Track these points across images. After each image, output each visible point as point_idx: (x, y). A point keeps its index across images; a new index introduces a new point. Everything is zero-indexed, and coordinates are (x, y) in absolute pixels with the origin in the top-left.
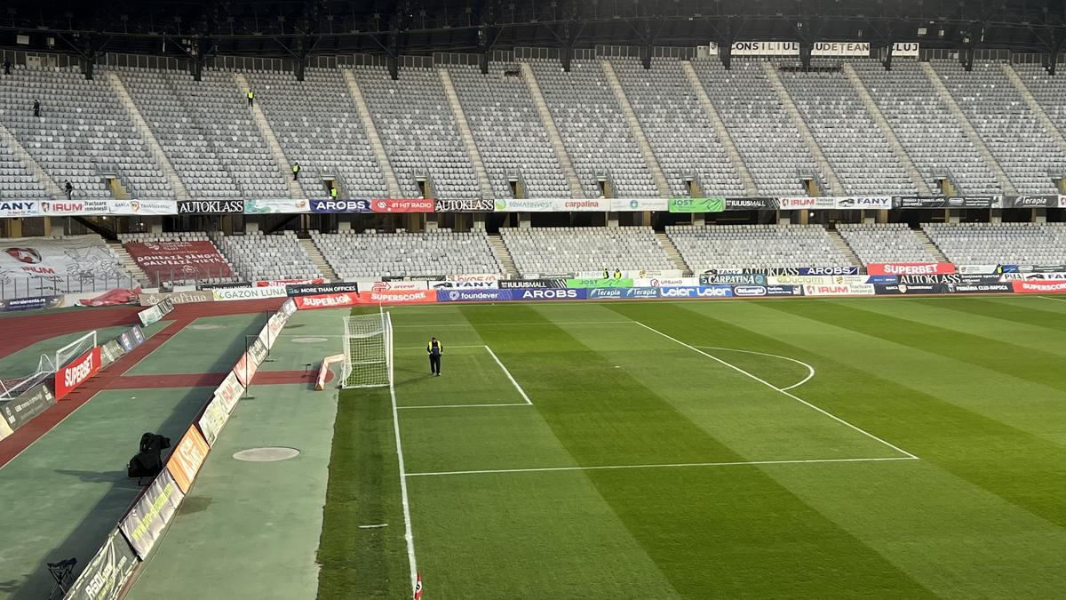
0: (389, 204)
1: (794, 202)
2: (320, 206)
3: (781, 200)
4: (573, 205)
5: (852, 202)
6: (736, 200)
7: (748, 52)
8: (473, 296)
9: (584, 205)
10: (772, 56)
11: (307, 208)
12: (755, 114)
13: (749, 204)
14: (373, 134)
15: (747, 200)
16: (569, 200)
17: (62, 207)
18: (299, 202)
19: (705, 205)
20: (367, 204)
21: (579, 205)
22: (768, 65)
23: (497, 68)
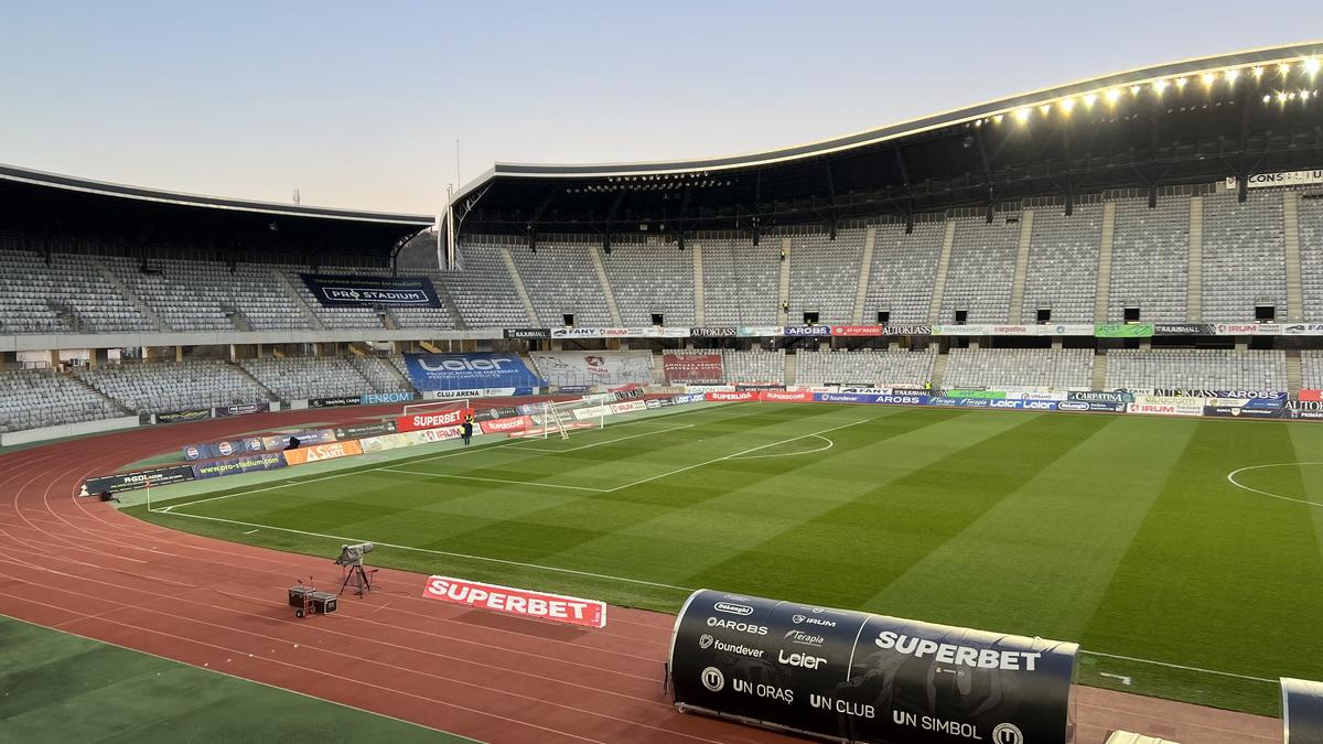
0: (845, 329)
1: (1233, 329)
2: (792, 331)
3: (1217, 326)
4: (1002, 330)
5: (1302, 328)
6: (1166, 326)
7: (1270, 183)
8: (839, 398)
9: (1012, 330)
10: (1300, 186)
11: (782, 333)
12: (1245, 244)
13: (1180, 329)
14: (865, 277)
15: (1179, 326)
16: (998, 326)
17: (614, 332)
18: (776, 328)
19: (1133, 331)
20: (828, 330)
21: (1008, 330)
22: (1289, 195)
23: (1000, 217)
